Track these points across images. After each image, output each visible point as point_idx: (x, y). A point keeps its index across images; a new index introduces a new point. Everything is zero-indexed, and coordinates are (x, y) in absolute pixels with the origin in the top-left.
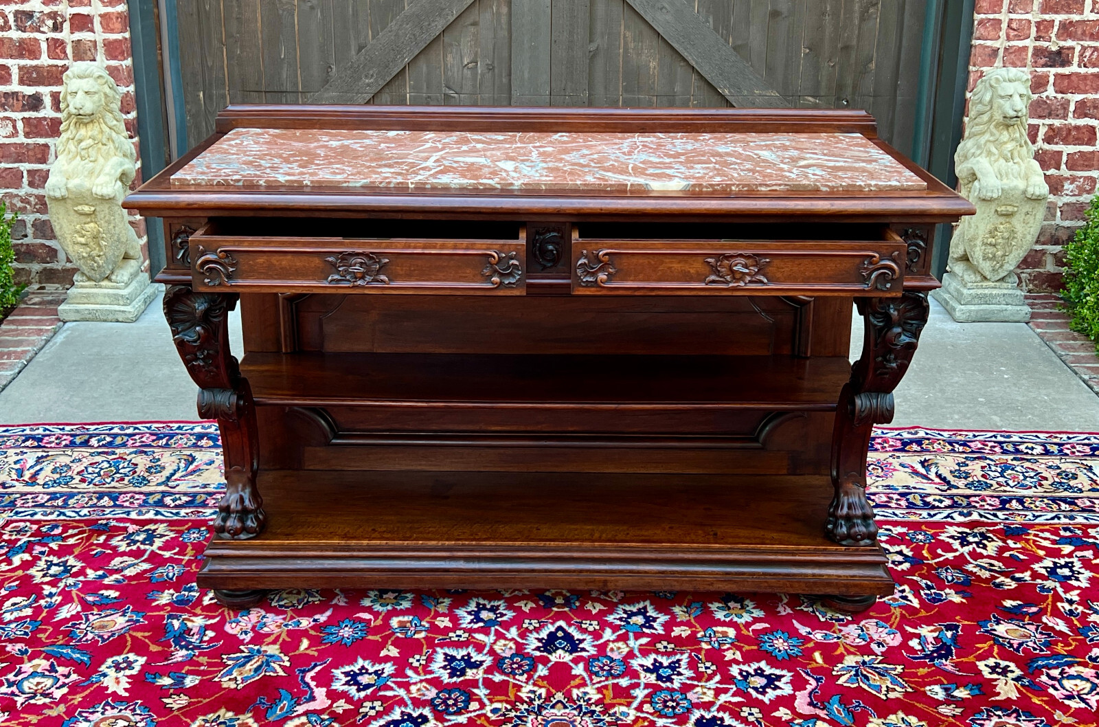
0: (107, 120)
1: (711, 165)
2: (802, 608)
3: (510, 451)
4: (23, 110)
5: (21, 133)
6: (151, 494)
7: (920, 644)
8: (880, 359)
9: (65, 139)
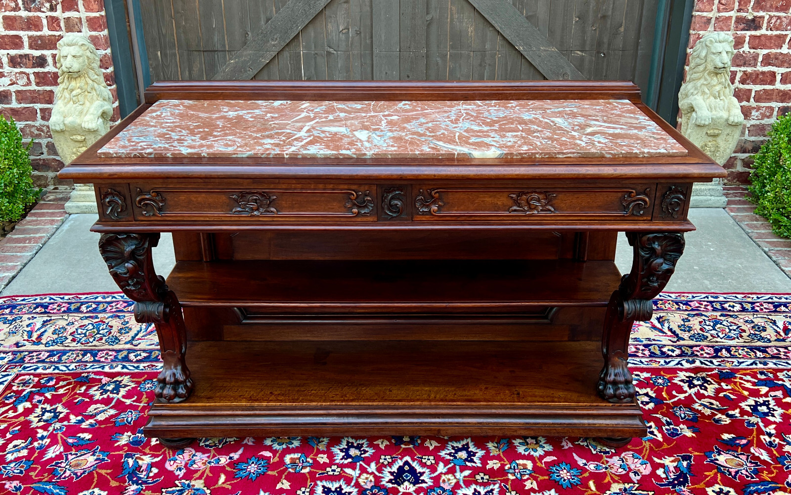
0: (90, 75)
1: (519, 133)
2: (579, 442)
3: (371, 327)
4: (33, 67)
5: (33, 83)
6: (120, 351)
7: (664, 472)
8: (645, 280)
9: (61, 89)
